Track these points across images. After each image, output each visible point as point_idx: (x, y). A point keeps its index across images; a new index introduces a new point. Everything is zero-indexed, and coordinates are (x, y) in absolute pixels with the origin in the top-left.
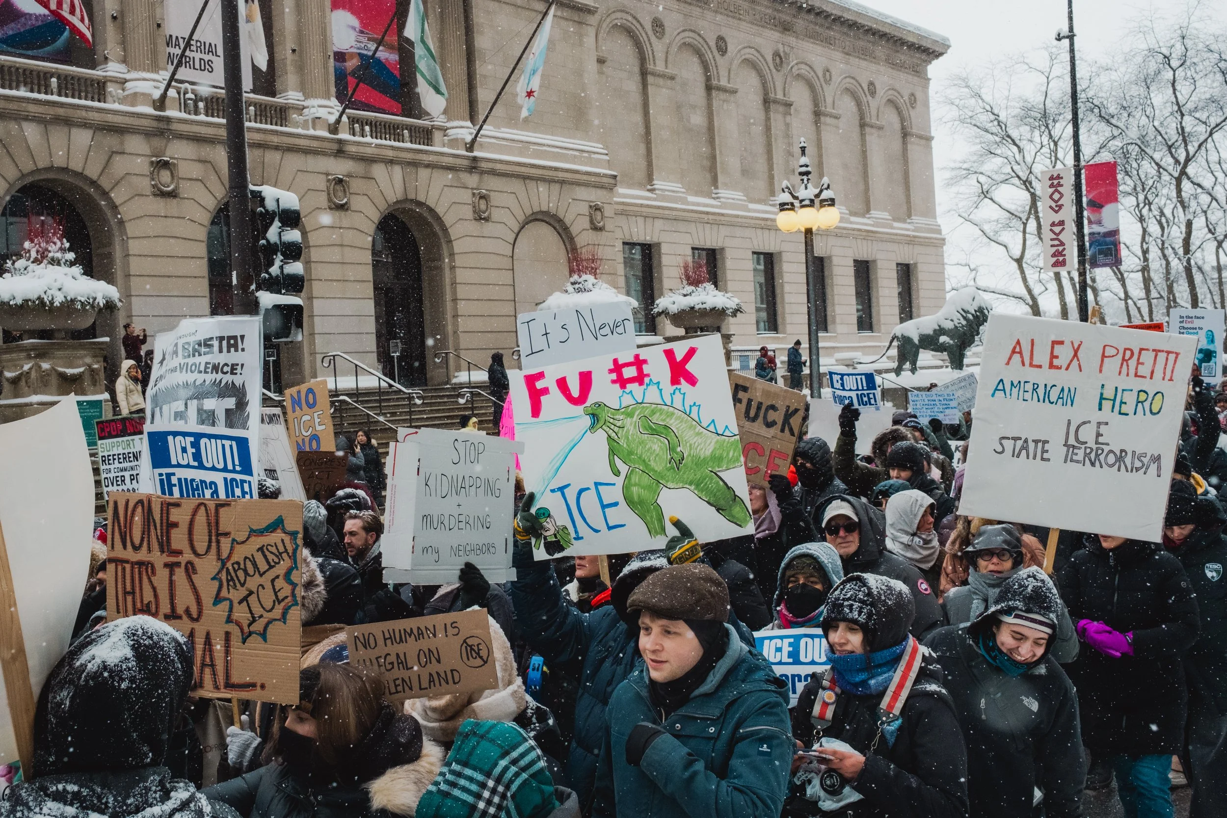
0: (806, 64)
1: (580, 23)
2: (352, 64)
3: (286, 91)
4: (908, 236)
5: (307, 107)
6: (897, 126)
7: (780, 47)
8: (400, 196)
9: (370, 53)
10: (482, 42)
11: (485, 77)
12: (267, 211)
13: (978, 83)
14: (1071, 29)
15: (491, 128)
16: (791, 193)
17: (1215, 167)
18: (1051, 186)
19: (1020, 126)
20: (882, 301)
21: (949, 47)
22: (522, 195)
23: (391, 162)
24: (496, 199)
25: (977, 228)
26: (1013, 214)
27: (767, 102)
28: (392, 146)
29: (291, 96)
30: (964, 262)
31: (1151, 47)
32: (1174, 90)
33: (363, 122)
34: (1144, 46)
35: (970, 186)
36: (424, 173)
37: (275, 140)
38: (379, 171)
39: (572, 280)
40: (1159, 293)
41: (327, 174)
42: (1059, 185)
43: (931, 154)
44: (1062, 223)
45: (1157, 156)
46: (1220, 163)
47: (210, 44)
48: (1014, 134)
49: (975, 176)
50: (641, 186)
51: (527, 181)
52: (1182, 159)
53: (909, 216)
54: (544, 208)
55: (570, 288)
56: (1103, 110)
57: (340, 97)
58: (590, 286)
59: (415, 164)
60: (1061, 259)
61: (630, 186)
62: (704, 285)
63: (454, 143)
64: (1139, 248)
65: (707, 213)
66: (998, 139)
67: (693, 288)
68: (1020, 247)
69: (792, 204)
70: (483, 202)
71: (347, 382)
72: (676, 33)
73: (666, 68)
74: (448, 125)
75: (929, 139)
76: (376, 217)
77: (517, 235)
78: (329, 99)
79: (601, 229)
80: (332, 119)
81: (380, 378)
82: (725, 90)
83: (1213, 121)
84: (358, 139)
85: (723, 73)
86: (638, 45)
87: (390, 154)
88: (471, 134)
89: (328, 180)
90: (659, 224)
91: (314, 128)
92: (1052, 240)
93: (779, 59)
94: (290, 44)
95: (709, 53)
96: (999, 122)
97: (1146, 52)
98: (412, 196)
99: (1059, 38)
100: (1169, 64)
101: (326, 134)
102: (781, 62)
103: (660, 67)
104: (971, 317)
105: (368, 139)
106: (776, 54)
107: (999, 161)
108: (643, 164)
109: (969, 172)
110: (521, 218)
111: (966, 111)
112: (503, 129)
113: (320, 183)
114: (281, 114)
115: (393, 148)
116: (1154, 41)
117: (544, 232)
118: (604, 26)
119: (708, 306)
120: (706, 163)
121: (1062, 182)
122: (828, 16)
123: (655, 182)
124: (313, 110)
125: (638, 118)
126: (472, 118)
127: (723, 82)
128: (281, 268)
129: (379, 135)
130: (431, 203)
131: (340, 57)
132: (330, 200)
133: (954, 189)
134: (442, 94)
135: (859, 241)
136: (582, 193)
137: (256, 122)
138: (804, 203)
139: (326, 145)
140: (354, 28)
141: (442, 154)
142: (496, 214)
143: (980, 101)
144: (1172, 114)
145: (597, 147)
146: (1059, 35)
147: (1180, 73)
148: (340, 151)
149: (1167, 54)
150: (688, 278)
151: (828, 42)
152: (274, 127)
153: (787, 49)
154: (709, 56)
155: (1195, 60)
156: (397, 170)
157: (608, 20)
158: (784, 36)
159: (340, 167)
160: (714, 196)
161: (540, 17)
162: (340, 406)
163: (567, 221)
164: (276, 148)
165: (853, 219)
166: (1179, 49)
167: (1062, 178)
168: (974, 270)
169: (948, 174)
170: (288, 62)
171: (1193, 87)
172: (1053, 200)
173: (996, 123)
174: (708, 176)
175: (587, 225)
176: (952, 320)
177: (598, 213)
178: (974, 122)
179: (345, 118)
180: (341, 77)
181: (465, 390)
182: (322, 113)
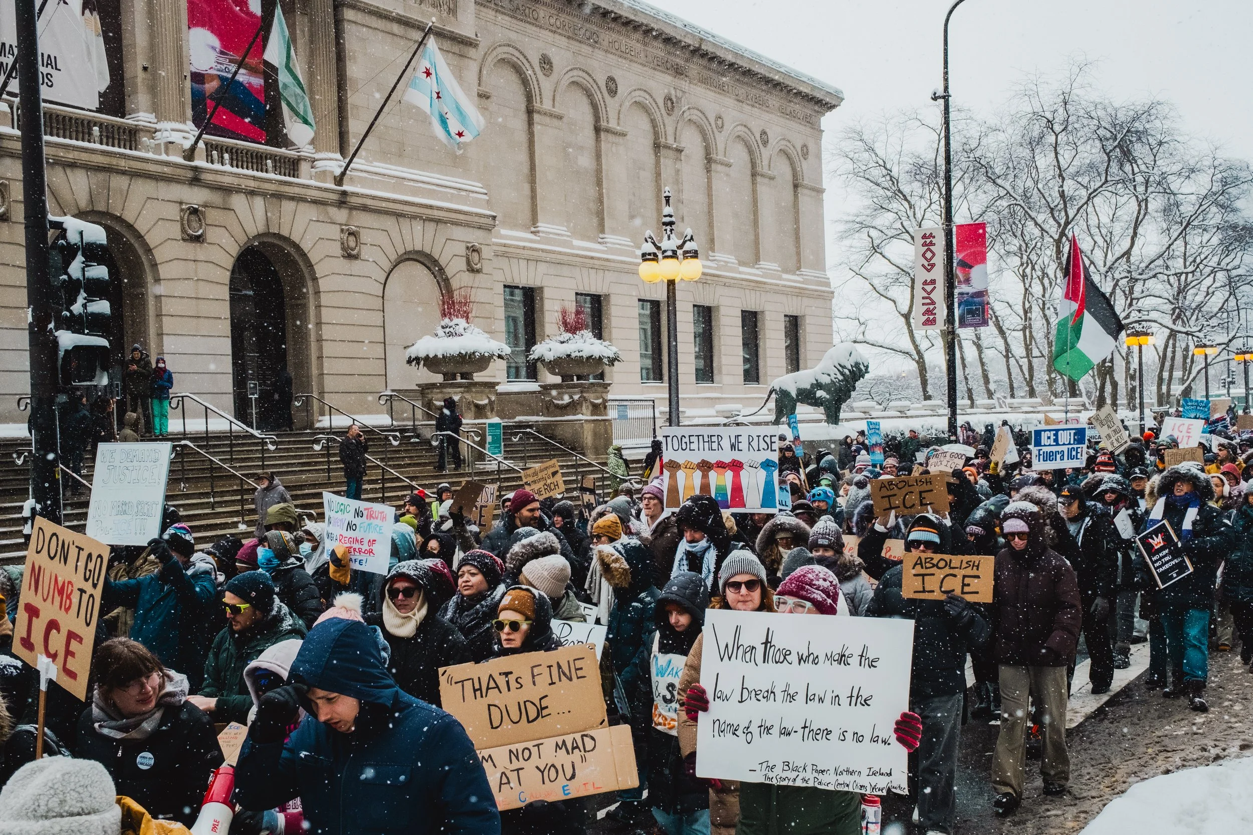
0: (698, 110)
1: (461, 56)
2: (211, 86)
3: (136, 111)
4: (796, 288)
5: (160, 131)
6: (789, 176)
7: (673, 92)
8: (261, 229)
9: (230, 76)
10: (353, 70)
11: (356, 107)
12: (68, 243)
13: (872, 137)
14: (946, 88)
15: (363, 161)
16: (654, 243)
17: (1094, 230)
18: (924, 245)
19: (913, 182)
20: (769, 353)
21: (842, 99)
22: (395, 235)
23: (252, 193)
24: (365, 236)
25: (867, 282)
26: (903, 270)
27: (657, 146)
28: (254, 177)
29: (142, 117)
30: (853, 317)
31: (1036, 110)
32: (1056, 154)
33: (221, 149)
34: (1030, 110)
35: (861, 241)
36: (288, 206)
37: (123, 164)
38: (238, 202)
39: (443, 323)
40: (1041, 352)
41: (181, 203)
42: (931, 244)
43: (822, 207)
44: (933, 282)
45: (1040, 218)
46: (1099, 227)
47: (49, 56)
48: (906, 189)
49: (866, 230)
50: (525, 228)
51: (401, 220)
52: (1062, 222)
53: (799, 268)
54: (418, 247)
55: (440, 332)
56: (990, 171)
57: (197, 121)
58: (462, 331)
59: (279, 196)
60: (931, 317)
61: (514, 226)
62: (582, 332)
63: (322, 176)
64: (1021, 307)
65: (592, 258)
66: (889, 194)
67: (570, 335)
68: (908, 303)
69: (655, 254)
70: (352, 238)
71: (196, 425)
72: (564, 71)
73: (554, 107)
74: (317, 156)
75: (820, 191)
76: (235, 251)
77: (389, 275)
78: (184, 122)
79: (478, 271)
80: (187, 144)
81: (231, 422)
82: (615, 133)
83: (1094, 185)
84: (217, 166)
85: (613, 115)
86: (525, 82)
87: (252, 184)
88: (340, 166)
89: (182, 210)
90: (542, 267)
91: (167, 154)
92: (923, 298)
93: (670, 103)
94: (141, 61)
95: (598, 93)
96: (891, 177)
97: (1031, 115)
98: (274, 230)
99: (935, 98)
100: (1052, 129)
101: (180, 160)
102: (673, 107)
103: (547, 105)
104: (847, 372)
105: (227, 168)
106: (668, 98)
107: (891, 216)
108: (527, 203)
109: (863, 225)
110: (393, 257)
111: (860, 164)
112: (375, 164)
113: (174, 212)
114: (131, 136)
115: (255, 178)
116: (1039, 105)
117: (419, 273)
118: (490, 59)
119: (585, 354)
120: (593, 206)
121: (934, 241)
122: (721, 62)
123: (539, 224)
124: (166, 134)
125: (523, 157)
126: (342, 150)
127: (613, 125)
128: (85, 306)
129: (240, 164)
130: (295, 238)
131: (198, 78)
132: (183, 230)
133: (847, 242)
134: (310, 125)
135: (747, 292)
136: (459, 233)
137: (101, 143)
138: (666, 254)
139: (179, 171)
140: (214, 48)
141: (307, 187)
142: (366, 252)
143: (873, 155)
144: (1054, 177)
145: (477, 186)
146: (935, 94)
147: (1062, 137)
148: (196, 179)
149: (1051, 119)
150: (565, 324)
151: (721, 89)
152: (122, 150)
153: (679, 94)
154: (598, 97)
155: (1076, 125)
156: (259, 202)
157: (495, 53)
158: (676, 80)
159: (196, 196)
160: (600, 240)
161: (416, 45)
162: (182, 450)
163: (443, 262)
164: (124, 173)
165: (742, 269)
166: (1061, 115)
167: (934, 237)
168: (863, 324)
169: (842, 227)
170: (139, 80)
171: (1074, 152)
172: (926, 259)
173: (888, 178)
174: (595, 221)
175: (464, 266)
176: (829, 375)
177: (475, 255)
178: (867, 176)
179: (201, 144)
180: (198, 99)
181: (321, 436)
182: (176, 137)
